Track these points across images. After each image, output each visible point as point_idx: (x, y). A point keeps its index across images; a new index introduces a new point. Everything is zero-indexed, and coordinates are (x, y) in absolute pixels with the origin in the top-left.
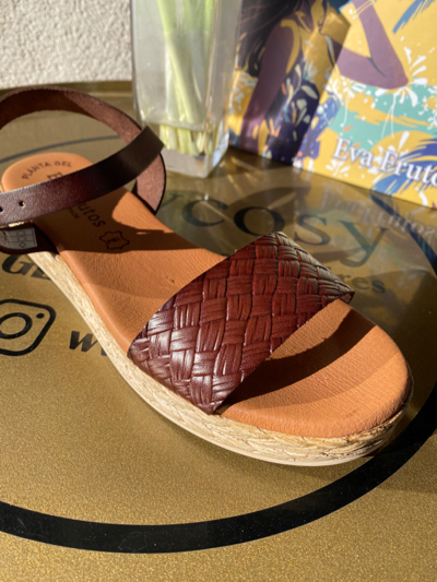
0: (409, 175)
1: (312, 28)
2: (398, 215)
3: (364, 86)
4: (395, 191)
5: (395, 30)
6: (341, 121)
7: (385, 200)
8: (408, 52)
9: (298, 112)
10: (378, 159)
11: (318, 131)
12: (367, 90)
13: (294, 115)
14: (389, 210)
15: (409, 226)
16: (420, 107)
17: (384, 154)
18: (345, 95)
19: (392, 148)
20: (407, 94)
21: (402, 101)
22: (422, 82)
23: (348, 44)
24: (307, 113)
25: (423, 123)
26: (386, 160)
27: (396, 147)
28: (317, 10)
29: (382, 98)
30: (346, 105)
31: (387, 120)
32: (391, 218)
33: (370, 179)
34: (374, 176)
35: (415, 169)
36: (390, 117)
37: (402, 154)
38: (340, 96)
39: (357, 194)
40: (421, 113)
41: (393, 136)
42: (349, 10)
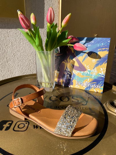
1: (68, 63)
2: (91, 94)
4: (89, 90)
5: (82, 62)
6: (76, 78)
7: (88, 92)
8: (86, 65)
9: (68, 77)
10: (84, 84)
11: (72, 80)
12: (80, 72)
14: (89, 93)
15: (94, 96)
16: (90, 74)
18: (76, 73)
19: (86, 82)
21: (86, 73)
22: (89, 70)
23: (75, 65)
25: (91, 77)
26: (86, 84)
27: (87, 81)
28: (68, 60)
29: (83, 73)
30: (76, 75)
32: (90, 95)
33: (84, 88)
34: (84, 87)
35: (92, 85)
36: (85, 76)
37: (89, 83)
38: (75, 73)
39: (82, 91)
41: (86, 79)
42: (74, 59)
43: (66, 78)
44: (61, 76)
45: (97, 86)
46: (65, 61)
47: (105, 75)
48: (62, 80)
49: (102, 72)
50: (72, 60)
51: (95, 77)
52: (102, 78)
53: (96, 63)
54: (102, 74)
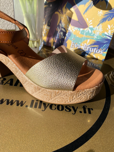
0: (90, 51)
1: (63, 14)
3: (77, 28)
5: (84, 14)
6: (72, 37)
8: (87, 19)
9: (61, 35)
10: (82, 47)
12: (78, 29)
13: (60, 36)
16: (91, 33)
17: (84, 45)
18: (73, 31)
20: (88, 30)
21: (87, 32)
22: (92, 26)
24: (63, 36)
25: (93, 37)
26: (84, 47)
28: (64, 9)
29: (82, 31)
30: (73, 33)
31: (83, 37)
35: (92, 49)
36: (84, 36)
37: (88, 45)
38: (71, 31)
40: (92, 35)
41: (85, 41)
42: (72, 9)
43: (59, 37)
44: (52, 33)
45: (98, 51)
46: (60, 10)
47: (112, 36)
48: (52, 39)
49: (110, 31)
50: (69, 10)
51: (98, 38)
52: (107, 40)
53: (103, 17)
54: (108, 34)
